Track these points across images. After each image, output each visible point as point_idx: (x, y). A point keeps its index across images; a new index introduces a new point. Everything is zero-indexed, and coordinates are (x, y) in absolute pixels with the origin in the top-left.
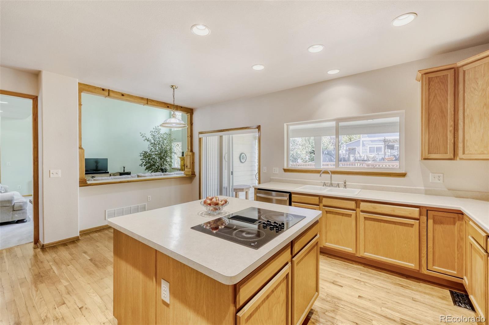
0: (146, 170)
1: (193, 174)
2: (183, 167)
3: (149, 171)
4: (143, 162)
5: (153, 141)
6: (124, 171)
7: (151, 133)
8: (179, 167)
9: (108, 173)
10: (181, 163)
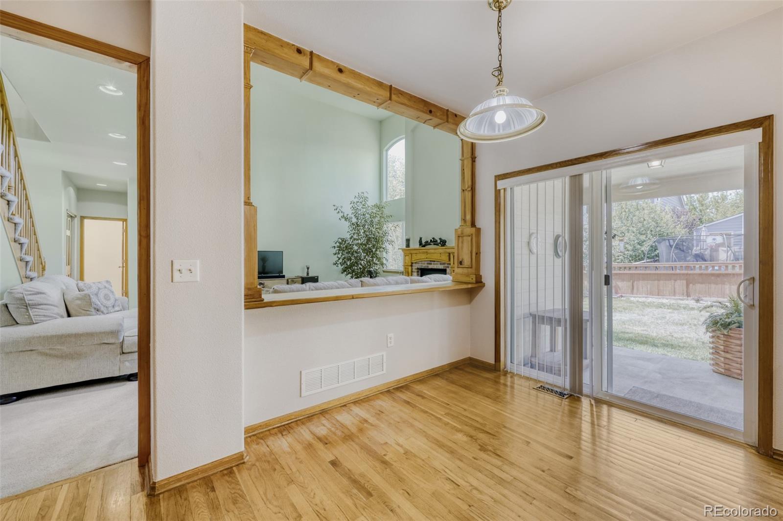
0: (342, 273)
1: (479, 283)
2: (410, 268)
3: (347, 275)
4: (339, 259)
5: (354, 220)
6: (308, 274)
7: (352, 204)
8: (402, 269)
9: (284, 277)
10: (405, 260)
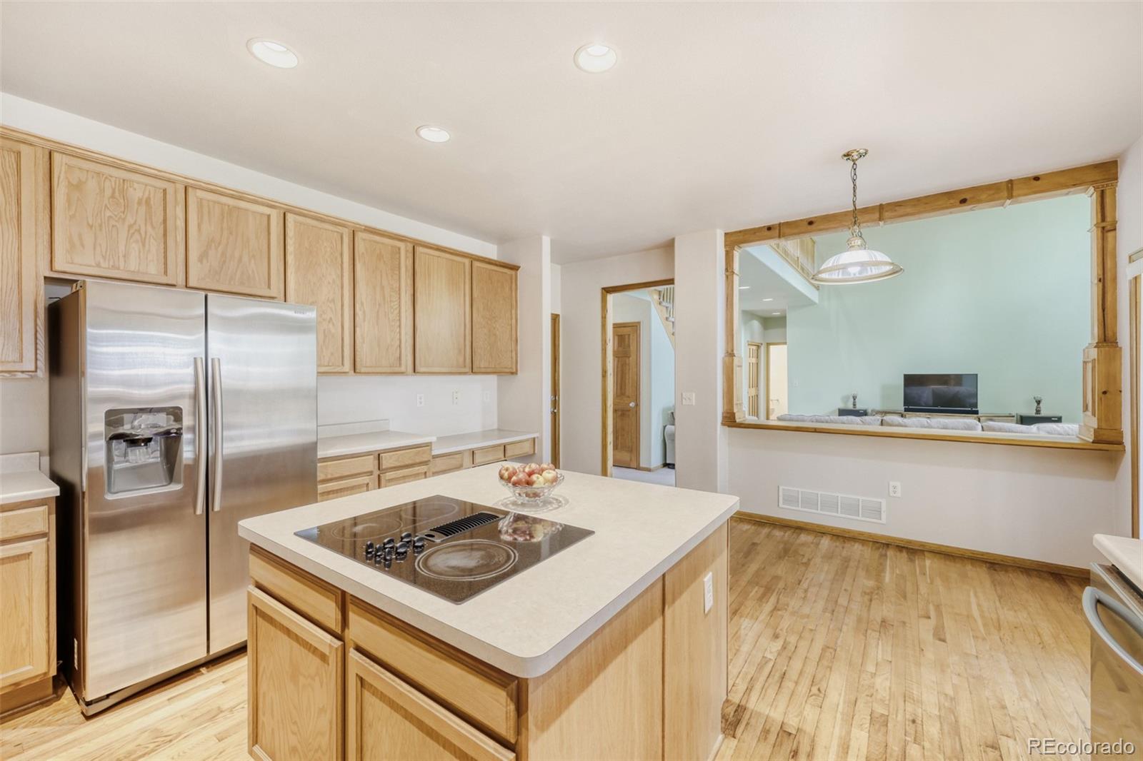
6: (1038, 411)
9: (979, 412)
